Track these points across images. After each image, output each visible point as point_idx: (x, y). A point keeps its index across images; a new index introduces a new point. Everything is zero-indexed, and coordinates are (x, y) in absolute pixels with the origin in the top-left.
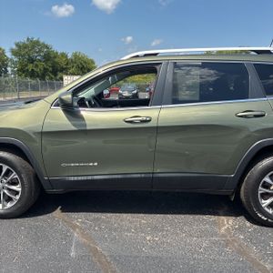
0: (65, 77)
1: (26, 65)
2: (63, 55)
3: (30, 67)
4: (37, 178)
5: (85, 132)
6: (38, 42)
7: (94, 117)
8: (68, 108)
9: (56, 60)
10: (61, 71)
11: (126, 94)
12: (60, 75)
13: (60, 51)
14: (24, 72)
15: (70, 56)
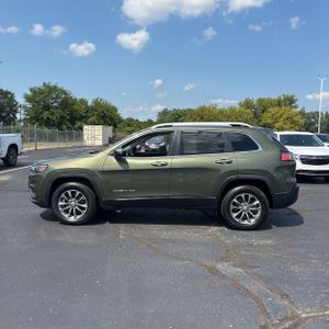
0: (85, 127)
1: (41, 113)
2: (83, 102)
3: (46, 115)
4: (97, 199)
5: (128, 171)
6: (55, 87)
7: (134, 162)
8: (119, 157)
9: (75, 107)
10: (80, 120)
11: (153, 146)
12: (78, 124)
13: (79, 98)
14: (38, 120)
15: (90, 103)
